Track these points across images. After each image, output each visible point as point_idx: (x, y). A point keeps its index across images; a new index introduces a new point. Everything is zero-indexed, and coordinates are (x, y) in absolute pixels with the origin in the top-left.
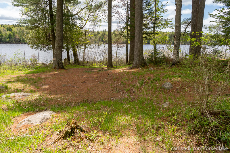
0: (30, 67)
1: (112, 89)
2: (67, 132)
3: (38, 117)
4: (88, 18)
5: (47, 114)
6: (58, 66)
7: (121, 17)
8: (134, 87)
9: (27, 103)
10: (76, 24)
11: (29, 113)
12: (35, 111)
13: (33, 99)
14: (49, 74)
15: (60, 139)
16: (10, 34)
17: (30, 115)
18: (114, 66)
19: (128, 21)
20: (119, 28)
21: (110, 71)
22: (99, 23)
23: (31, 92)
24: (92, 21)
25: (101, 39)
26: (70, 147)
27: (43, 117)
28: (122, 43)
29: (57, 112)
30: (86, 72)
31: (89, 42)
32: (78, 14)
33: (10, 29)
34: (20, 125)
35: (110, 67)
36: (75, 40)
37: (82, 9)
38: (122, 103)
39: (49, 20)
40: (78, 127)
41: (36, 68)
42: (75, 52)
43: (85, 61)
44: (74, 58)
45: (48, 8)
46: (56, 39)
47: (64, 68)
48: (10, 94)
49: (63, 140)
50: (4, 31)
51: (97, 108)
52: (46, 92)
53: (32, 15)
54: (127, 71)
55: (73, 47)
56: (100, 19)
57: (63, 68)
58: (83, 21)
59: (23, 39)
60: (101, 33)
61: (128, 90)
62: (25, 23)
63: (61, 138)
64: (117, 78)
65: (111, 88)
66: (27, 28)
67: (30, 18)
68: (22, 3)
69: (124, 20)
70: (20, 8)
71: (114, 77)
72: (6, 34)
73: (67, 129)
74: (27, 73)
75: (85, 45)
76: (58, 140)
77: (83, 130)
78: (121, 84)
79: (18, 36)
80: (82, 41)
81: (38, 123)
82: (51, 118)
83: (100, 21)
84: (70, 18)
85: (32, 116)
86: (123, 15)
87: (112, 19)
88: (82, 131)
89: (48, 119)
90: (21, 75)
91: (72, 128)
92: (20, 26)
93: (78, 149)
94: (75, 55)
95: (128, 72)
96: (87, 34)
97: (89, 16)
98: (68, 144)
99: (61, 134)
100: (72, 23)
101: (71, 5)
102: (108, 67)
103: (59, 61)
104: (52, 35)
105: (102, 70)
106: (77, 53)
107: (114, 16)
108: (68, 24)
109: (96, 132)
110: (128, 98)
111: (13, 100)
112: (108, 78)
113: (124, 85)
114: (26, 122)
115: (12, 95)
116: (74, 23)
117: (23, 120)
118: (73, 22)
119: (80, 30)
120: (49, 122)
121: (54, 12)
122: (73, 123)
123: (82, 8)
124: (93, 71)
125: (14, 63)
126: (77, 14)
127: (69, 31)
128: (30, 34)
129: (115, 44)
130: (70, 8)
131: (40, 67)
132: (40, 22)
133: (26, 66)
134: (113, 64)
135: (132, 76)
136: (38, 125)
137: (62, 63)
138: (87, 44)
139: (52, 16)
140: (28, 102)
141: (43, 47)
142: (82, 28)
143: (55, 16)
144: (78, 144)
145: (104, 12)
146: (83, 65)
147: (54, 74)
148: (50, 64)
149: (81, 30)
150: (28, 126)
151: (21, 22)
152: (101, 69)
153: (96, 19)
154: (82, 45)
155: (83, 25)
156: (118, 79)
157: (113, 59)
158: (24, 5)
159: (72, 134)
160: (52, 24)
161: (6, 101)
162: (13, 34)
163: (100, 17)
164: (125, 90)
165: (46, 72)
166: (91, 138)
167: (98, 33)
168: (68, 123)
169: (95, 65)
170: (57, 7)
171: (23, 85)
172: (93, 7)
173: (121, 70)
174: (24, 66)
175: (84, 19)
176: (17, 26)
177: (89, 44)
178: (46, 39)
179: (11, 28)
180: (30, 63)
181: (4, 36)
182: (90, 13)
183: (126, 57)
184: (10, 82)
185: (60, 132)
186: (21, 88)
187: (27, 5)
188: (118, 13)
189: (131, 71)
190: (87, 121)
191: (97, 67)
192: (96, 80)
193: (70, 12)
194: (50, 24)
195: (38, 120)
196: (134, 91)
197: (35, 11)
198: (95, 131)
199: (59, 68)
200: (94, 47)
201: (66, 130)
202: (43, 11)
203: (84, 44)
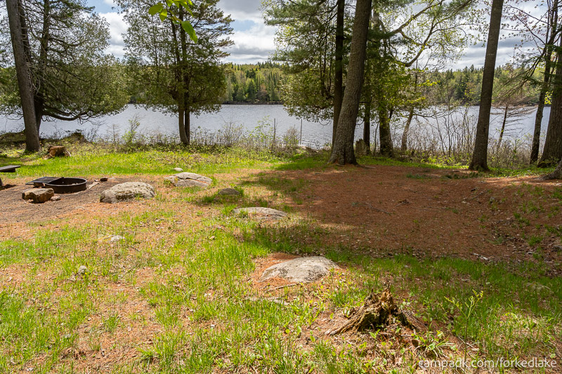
0: (283, 154)
1: (485, 230)
2: (369, 317)
3: (301, 266)
4: (427, 39)
5: (319, 264)
6: (342, 157)
7: (531, 26)
8: (558, 236)
9: (278, 232)
10: (394, 55)
11: (282, 254)
12: (294, 252)
13: (290, 226)
14: (322, 173)
15: (351, 328)
16: (251, 84)
17: (284, 258)
18: (490, 167)
19: (553, 37)
20: (520, 59)
21: (478, 180)
22: (458, 49)
23: (286, 209)
24: (437, 46)
25: (455, 93)
26: (373, 353)
27: (312, 269)
28: (521, 103)
29: (341, 265)
30: (410, 177)
31: (422, 100)
32: (403, 30)
33: (252, 75)
34: (266, 275)
35: (477, 170)
36: (389, 95)
37: (415, 17)
38: (515, 275)
39: (332, 50)
40: (396, 311)
41: (294, 159)
42: (384, 125)
43: (406, 148)
44: (381, 139)
45: (334, 22)
46: (346, 93)
47: (357, 164)
48: (248, 209)
49: (359, 333)
50: (242, 77)
51: (441, 274)
52: (316, 214)
53: (299, 39)
54: (534, 184)
55: (382, 113)
56: (462, 37)
57: (353, 162)
58: (414, 46)
59: (274, 94)
60: (457, 77)
61: (538, 242)
62: (283, 59)
63: (354, 325)
64: (501, 201)
65: (480, 227)
66: (286, 70)
67: (295, 47)
68: (282, 16)
69: (539, 36)
70: (277, 28)
71: (492, 199)
72: (245, 84)
73: (370, 309)
74: (277, 167)
75: (411, 109)
76: (347, 330)
77: (408, 323)
78: (512, 221)
79: (264, 87)
80: (405, 97)
81: (301, 280)
82: (328, 274)
83: (462, 42)
84: (382, 41)
85: (290, 261)
86: (536, 21)
87: (500, 36)
88: (404, 323)
89: (321, 276)
90: (268, 170)
91: (381, 311)
92: (271, 65)
93: (394, 366)
94: (384, 132)
95: (537, 189)
96: (420, 79)
97: (431, 33)
98: (370, 346)
99: (355, 318)
100: (385, 54)
101: (387, 9)
102: (471, 168)
103: (345, 145)
104: (336, 84)
105: (456, 175)
106: (388, 129)
107: (506, 27)
108: (376, 56)
109: (442, 337)
110: (538, 263)
111: (252, 222)
112: (471, 198)
113: (524, 224)
114: (279, 272)
115: (250, 210)
116: (391, 53)
117: (272, 267)
118: (387, 51)
119: (403, 69)
120: (324, 282)
121: (346, 29)
122: (384, 299)
123: (415, 13)
124: (430, 178)
125: (255, 145)
126: (399, 30)
127: (376, 73)
128: (290, 84)
129: (501, 105)
130: (383, 18)
131: (303, 155)
132: (314, 55)
133: (276, 152)
134: (489, 163)
135: (554, 201)
136: (302, 284)
137: (353, 151)
138: (417, 104)
139: (340, 39)
140: (281, 229)
141: (313, 111)
142: (408, 65)
143: (349, 39)
144: (393, 352)
145: (475, 19)
146: (402, 160)
147: (334, 175)
148: (324, 150)
149: (406, 69)
150: (282, 282)
151: (275, 59)
152: (452, 172)
153: (448, 39)
154: (405, 107)
155: (414, 57)
156: (505, 206)
157: (489, 146)
158: (287, 19)
159: (380, 324)
160: (339, 59)
161: (240, 220)
162: (257, 84)
163: (462, 33)
164: (525, 239)
165: (316, 169)
166: (428, 349)
167: (450, 75)
168: (374, 297)
169: (434, 160)
170: (356, 18)
171: (270, 193)
172: (445, 8)
173: (515, 179)
174: (272, 153)
175: (417, 42)
176: (266, 67)
177: (420, 106)
178: (322, 92)
179: (253, 72)
180: (283, 146)
181: (240, 88)
182: (434, 23)
183: (531, 143)
184: (248, 183)
185: (353, 312)
186: (267, 199)
187: (291, 21)
188: (522, 17)
189: (549, 187)
190: (416, 302)
191: (439, 166)
192: (438, 199)
193: (383, 27)
194: (334, 58)
195: (302, 273)
196: (558, 248)
197: (306, 31)
198: (440, 334)
199: (345, 163)
200: (435, 113)
201: (367, 312)
202: (322, 29)
203: (410, 104)
